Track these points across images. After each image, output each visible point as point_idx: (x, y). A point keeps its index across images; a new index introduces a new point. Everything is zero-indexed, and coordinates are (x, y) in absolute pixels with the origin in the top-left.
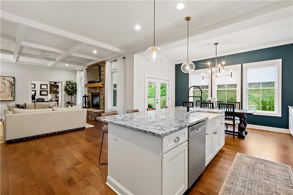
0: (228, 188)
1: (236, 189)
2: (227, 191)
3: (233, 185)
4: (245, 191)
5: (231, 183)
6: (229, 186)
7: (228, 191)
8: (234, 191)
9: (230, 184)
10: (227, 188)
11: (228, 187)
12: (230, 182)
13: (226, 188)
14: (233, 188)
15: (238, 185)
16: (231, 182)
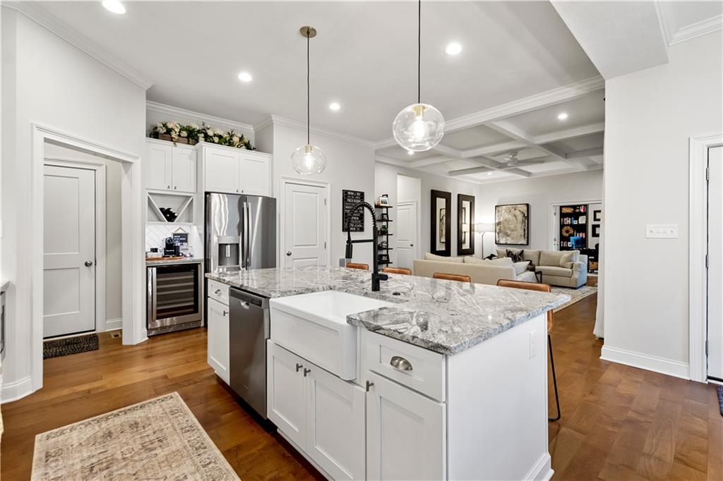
0: (202, 451)
1: (189, 462)
2: (200, 444)
3: (203, 463)
4: (172, 473)
5: (210, 463)
6: (205, 456)
7: (197, 446)
8: (190, 456)
9: (208, 461)
10: (206, 450)
11: (205, 453)
12: (212, 465)
13: (205, 448)
14: (197, 460)
15: (192, 474)
16: (210, 466)
